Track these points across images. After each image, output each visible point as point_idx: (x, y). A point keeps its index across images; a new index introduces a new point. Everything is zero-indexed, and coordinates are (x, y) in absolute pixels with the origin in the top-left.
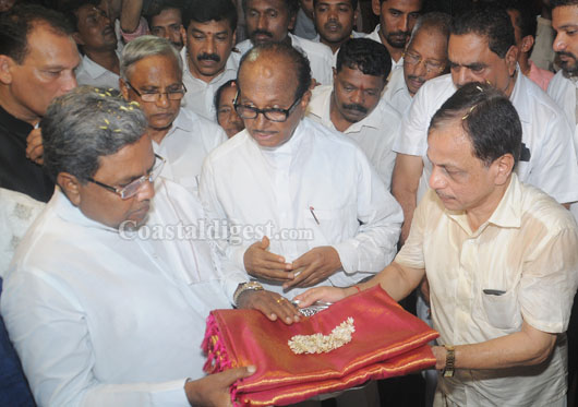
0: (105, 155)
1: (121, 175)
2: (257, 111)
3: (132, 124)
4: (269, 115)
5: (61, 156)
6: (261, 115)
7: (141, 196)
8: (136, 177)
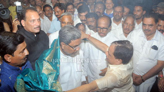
0: (72, 40)
1: (75, 45)
2: (101, 28)
3: (79, 34)
4: (103, 29)
6: (102, 29)
7: (77, 50)
8: (77, 46)
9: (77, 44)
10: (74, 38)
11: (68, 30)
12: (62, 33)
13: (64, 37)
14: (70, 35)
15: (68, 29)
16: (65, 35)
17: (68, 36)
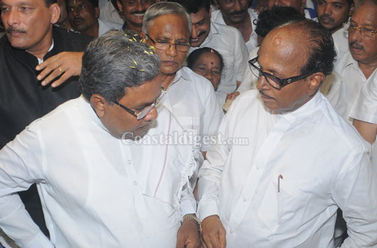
0: (130, 86)
1: (139, 102)
3: (152, 65)
5: (97, 83)
7: (149, 117)
8: (148, 105)
9: (148, 100)
10: (135, 78)
11: (111, 53)
12: (92, 64)
13: (99, 76)
14: (122, 69)
15: (112, 50)
16: (104, 68)
17: (113, 74)
